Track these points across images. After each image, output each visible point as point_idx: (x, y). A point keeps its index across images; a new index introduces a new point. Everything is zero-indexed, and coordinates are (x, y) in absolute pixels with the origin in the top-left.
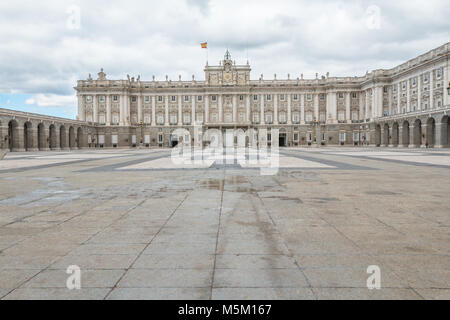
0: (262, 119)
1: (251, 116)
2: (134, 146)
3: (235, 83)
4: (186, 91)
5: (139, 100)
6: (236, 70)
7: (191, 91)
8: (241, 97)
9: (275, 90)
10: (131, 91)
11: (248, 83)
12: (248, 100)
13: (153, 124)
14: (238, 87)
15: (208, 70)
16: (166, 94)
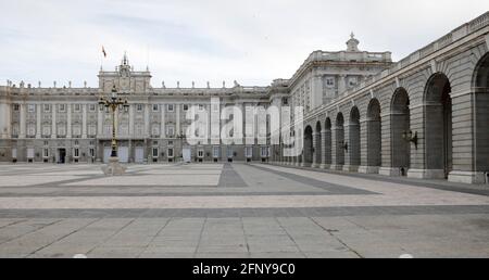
0: (163, 132)
1: (150, 128)
2: (15, 161)
3: (132, 91)
4: (76, 99)
5: (22, 109)
6: (135, 76)
7: (82, 99)
8: (140, 107)
9: (178, 99)
10: (12, 99)
11: (147, 91)
12: (147, 109)
13: (38, 137)
14: (135, 96)
15: (103, 76)
16: (54, 102)
